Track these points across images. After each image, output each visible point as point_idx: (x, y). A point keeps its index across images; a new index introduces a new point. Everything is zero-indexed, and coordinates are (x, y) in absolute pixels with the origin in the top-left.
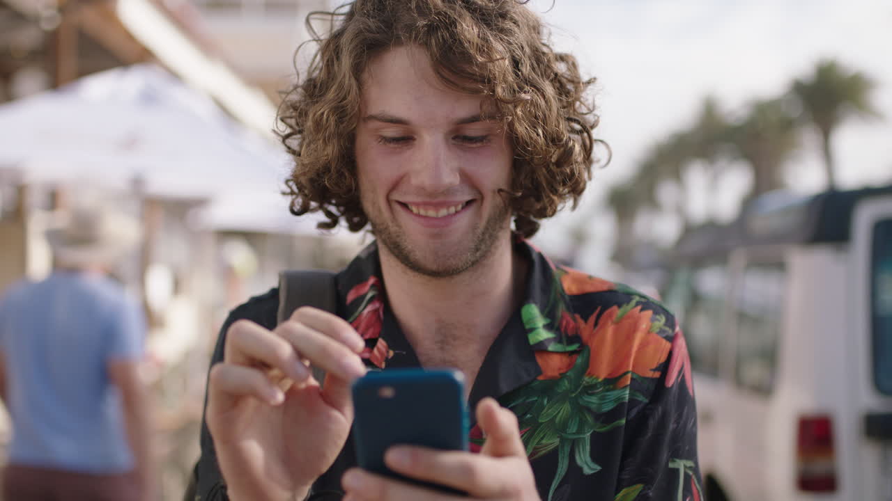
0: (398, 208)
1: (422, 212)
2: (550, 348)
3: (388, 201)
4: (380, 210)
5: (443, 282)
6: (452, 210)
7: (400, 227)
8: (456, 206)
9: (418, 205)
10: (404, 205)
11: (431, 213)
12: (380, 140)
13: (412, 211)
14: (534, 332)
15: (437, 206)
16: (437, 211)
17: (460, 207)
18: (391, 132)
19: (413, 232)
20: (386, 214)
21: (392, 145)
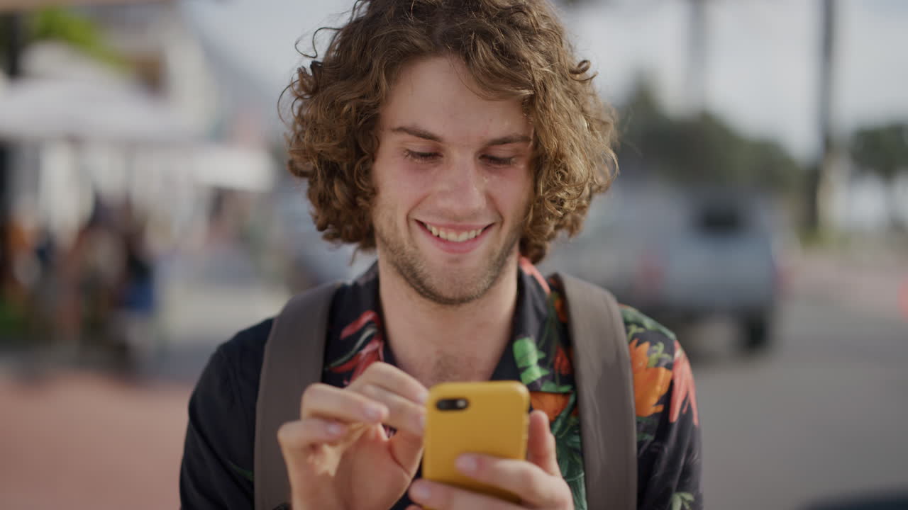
0: (416, 227)
1: (443, 234)
2: (544, 389)
3: (408, 219)
4: (396, 229)
5: (450, 310)
6: (473, 234)
7: (416, 248)
8: (476, 230)
9: (439, 227)
10: (422, 224)
11: (452, 236)
12: (406, 154)
13: (431, 232)
14: (528, 371)
15: (459, 229)
16: (458, 234)
17: (480, 231)
18: (419, 145)
19: (430, 256)
20: (403, 234)
21: (418, 161)
